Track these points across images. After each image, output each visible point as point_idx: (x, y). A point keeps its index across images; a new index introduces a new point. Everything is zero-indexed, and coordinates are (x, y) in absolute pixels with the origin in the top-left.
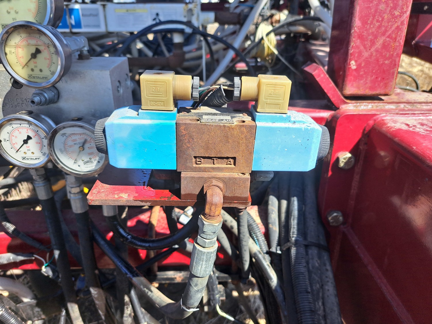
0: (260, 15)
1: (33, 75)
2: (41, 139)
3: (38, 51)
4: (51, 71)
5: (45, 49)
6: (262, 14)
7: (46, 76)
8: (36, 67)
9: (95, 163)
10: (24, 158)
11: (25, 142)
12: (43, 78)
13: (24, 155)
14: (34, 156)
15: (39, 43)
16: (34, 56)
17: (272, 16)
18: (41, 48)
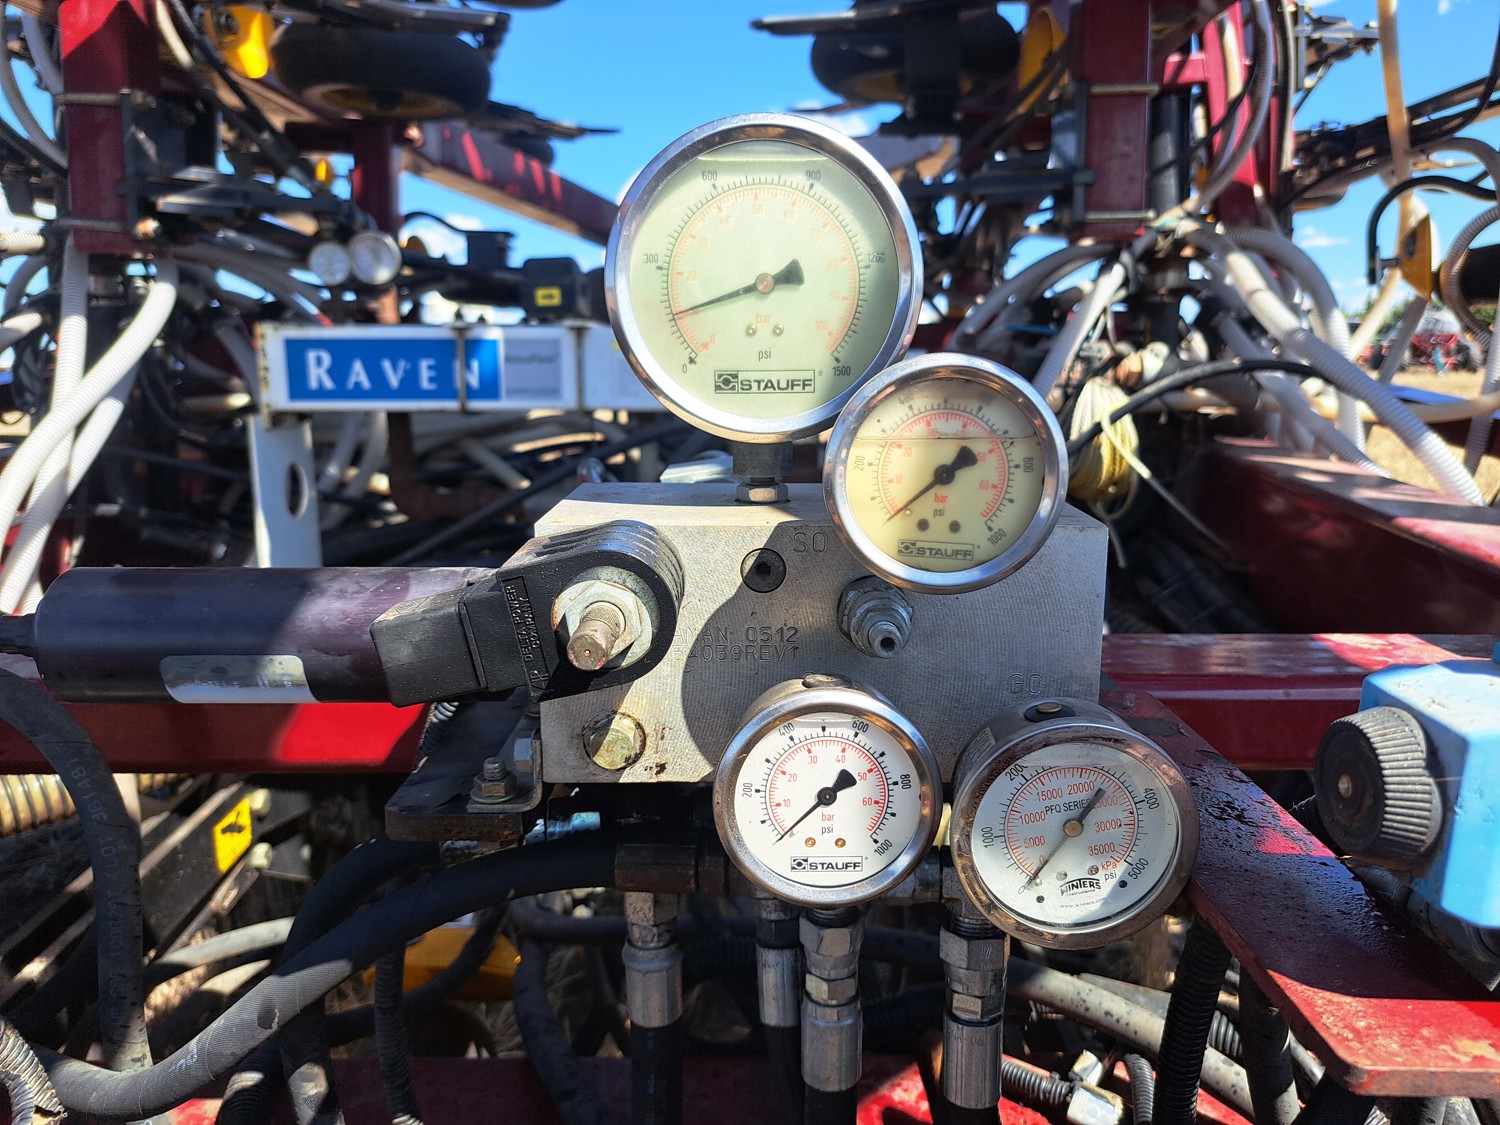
0: (1078, 357)
1: (919, 545)
2: (886, 784)
3: (965, 458)
4: (990, 529)
5: (991, 451)
6: (1082, 354)
7: (970, 548)
8: (939, 513)
9: (1108, 885)
10: (799, 864)
11: (826, 797)
12: (956, 553)
13: (804, 851)
14: (839, 856)
15: (972, 430)
16: (944, 475)
17: (1116, 360)
18: (977, 448)
